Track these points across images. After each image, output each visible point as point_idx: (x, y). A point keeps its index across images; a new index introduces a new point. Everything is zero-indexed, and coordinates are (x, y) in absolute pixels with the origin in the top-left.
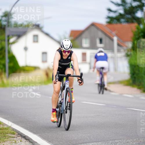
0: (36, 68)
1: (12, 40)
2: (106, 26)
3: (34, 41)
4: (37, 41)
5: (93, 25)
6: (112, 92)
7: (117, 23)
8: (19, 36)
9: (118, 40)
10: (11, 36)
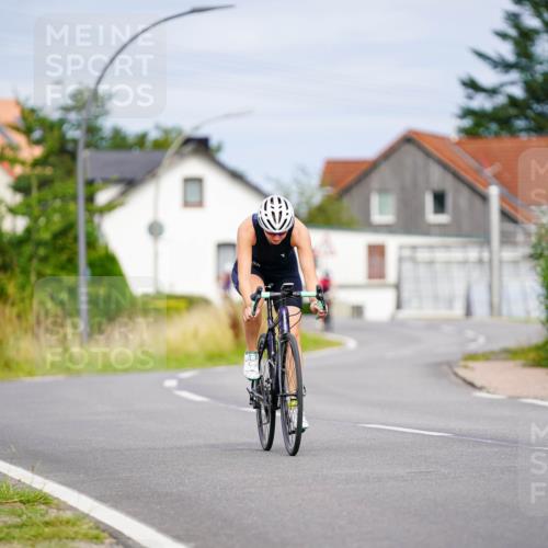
0: (192, 302)
1: (103, 197)
2: (458, 144)
3: (186, 204)
4: (200, 204)
5: (409, 139)
6: (481, 389)
7: (497, 135)
8: (130, 184)
9: (503, 198)
10: (98, 183)
